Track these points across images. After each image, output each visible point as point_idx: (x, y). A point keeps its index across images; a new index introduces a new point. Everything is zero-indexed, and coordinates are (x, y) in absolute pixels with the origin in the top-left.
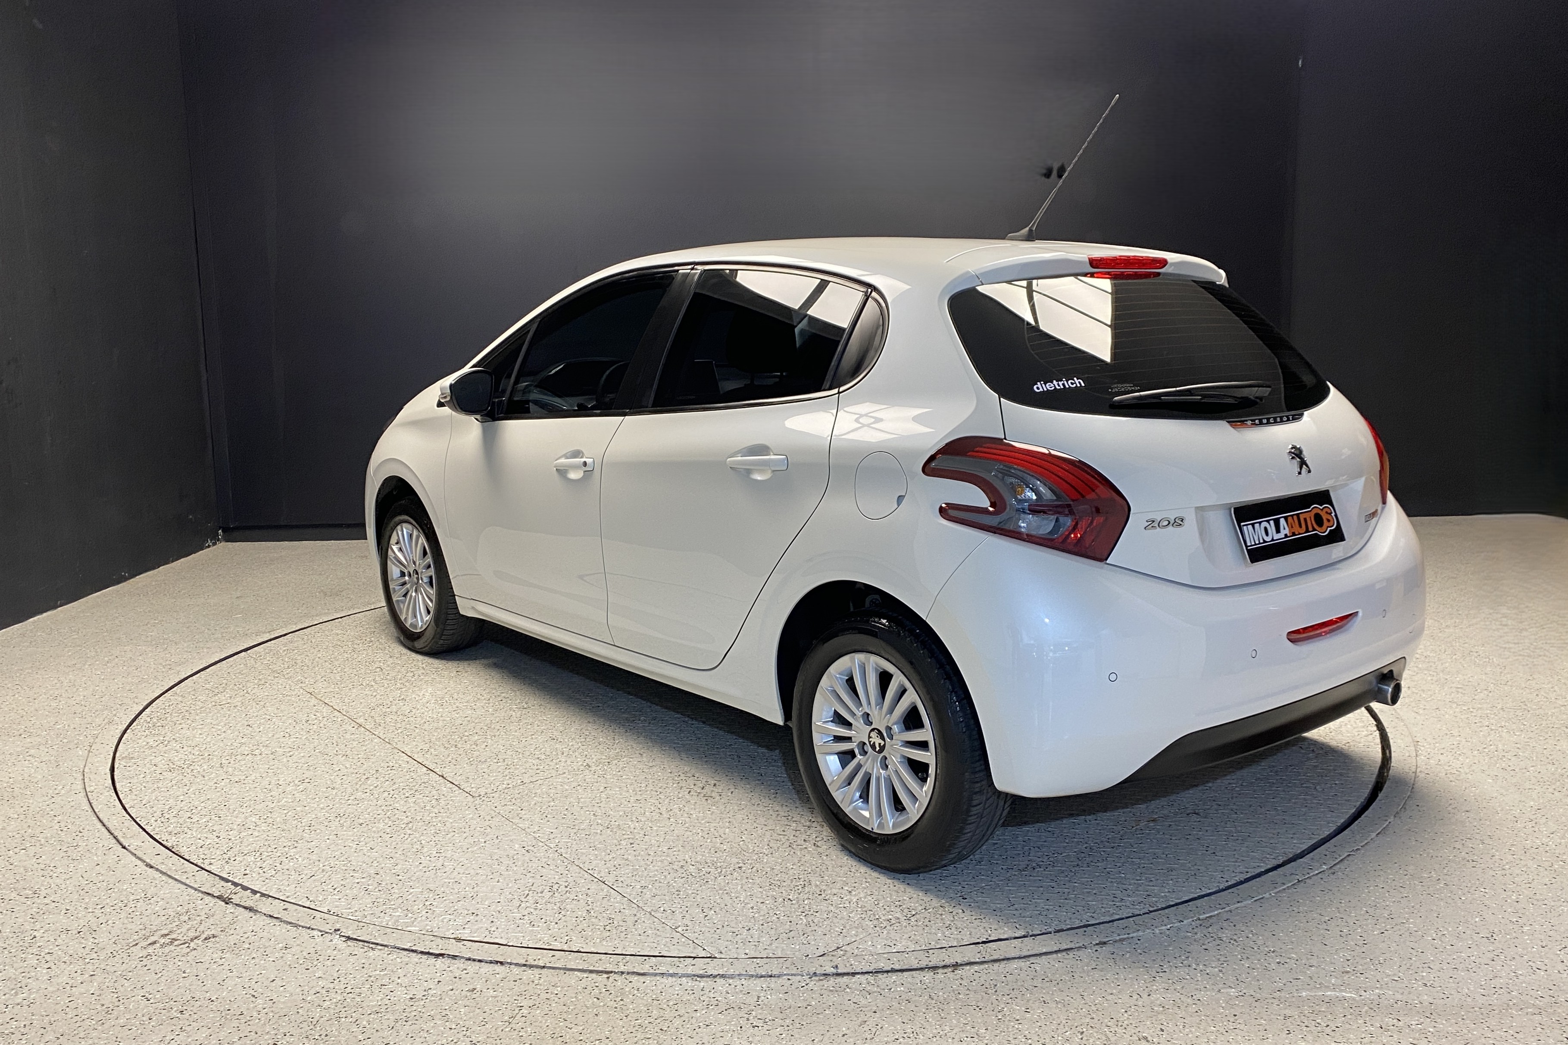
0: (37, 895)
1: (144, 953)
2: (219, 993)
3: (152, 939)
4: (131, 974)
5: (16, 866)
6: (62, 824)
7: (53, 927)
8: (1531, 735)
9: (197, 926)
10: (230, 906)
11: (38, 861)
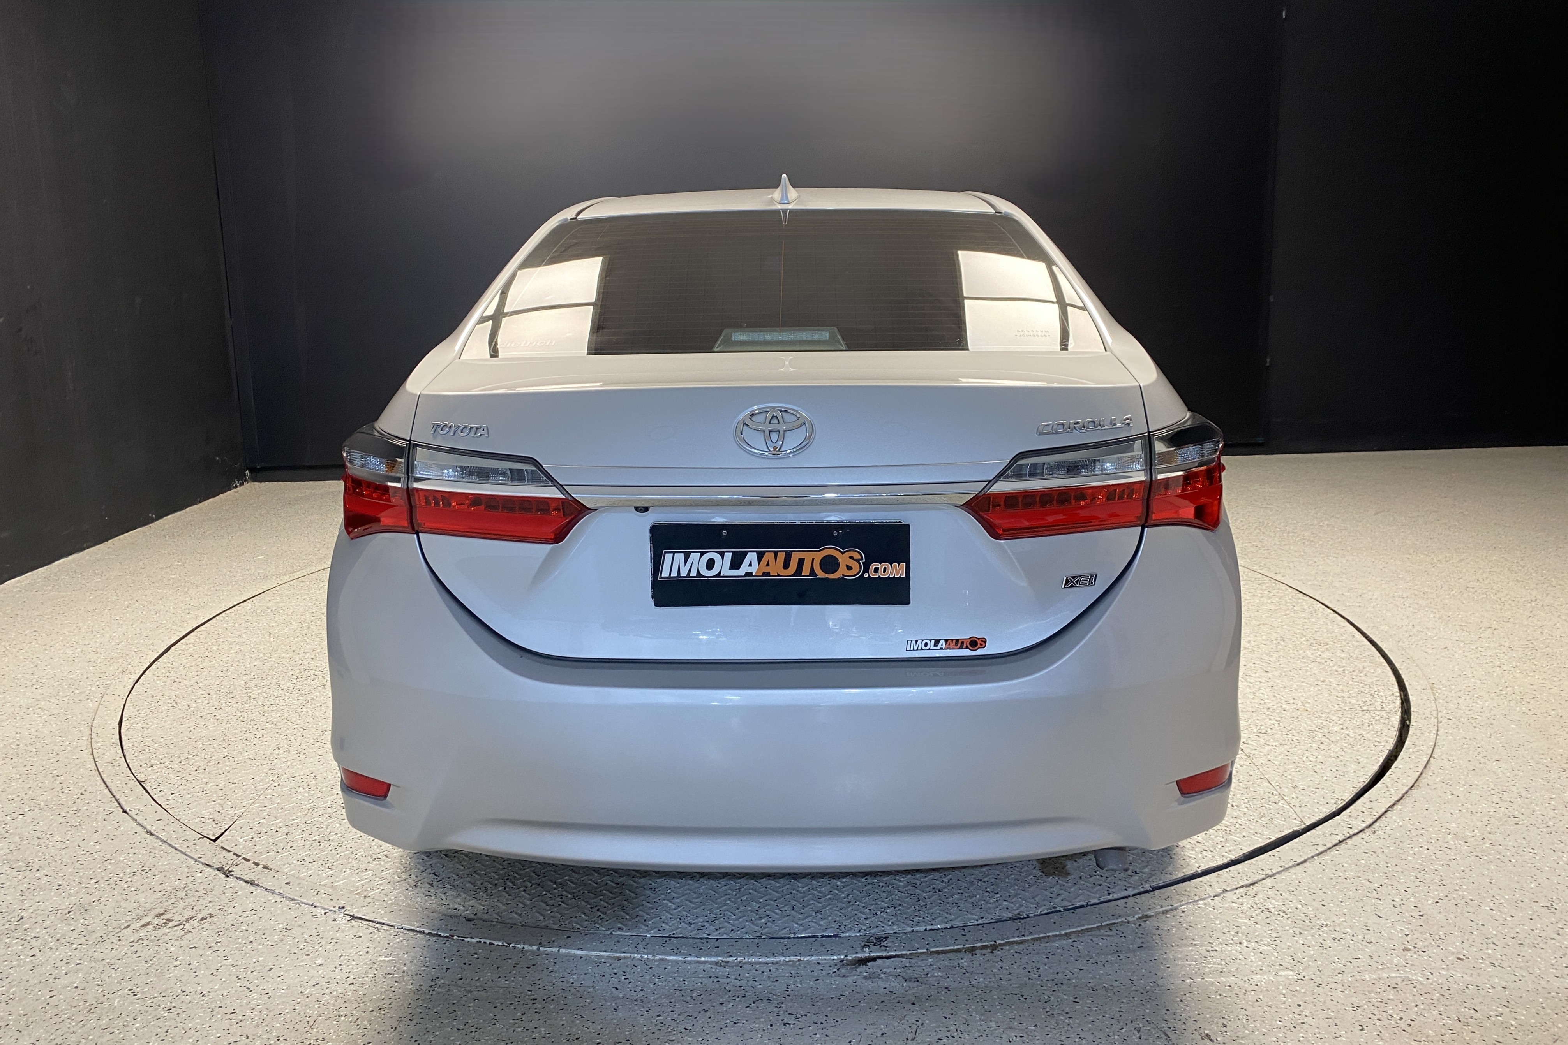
0: (29, 868)
1: (135, 937)
2: (211, 985)
3: (145, 920)
4: (119, 962)
5: (11, 834)
6: (64, 785)
7: (43, 907)
8: (1544, 676)
9: (194, 904)
10: (230, 879)
11: (36, 828)
